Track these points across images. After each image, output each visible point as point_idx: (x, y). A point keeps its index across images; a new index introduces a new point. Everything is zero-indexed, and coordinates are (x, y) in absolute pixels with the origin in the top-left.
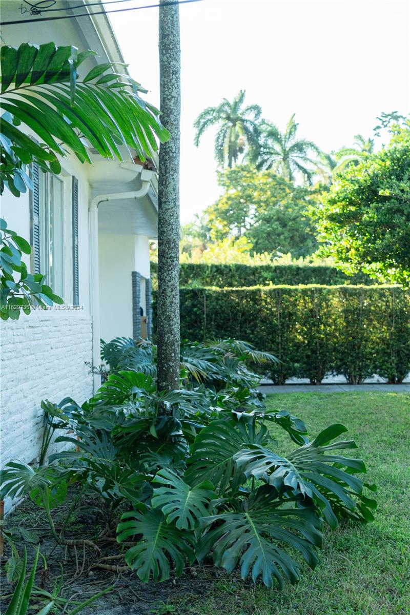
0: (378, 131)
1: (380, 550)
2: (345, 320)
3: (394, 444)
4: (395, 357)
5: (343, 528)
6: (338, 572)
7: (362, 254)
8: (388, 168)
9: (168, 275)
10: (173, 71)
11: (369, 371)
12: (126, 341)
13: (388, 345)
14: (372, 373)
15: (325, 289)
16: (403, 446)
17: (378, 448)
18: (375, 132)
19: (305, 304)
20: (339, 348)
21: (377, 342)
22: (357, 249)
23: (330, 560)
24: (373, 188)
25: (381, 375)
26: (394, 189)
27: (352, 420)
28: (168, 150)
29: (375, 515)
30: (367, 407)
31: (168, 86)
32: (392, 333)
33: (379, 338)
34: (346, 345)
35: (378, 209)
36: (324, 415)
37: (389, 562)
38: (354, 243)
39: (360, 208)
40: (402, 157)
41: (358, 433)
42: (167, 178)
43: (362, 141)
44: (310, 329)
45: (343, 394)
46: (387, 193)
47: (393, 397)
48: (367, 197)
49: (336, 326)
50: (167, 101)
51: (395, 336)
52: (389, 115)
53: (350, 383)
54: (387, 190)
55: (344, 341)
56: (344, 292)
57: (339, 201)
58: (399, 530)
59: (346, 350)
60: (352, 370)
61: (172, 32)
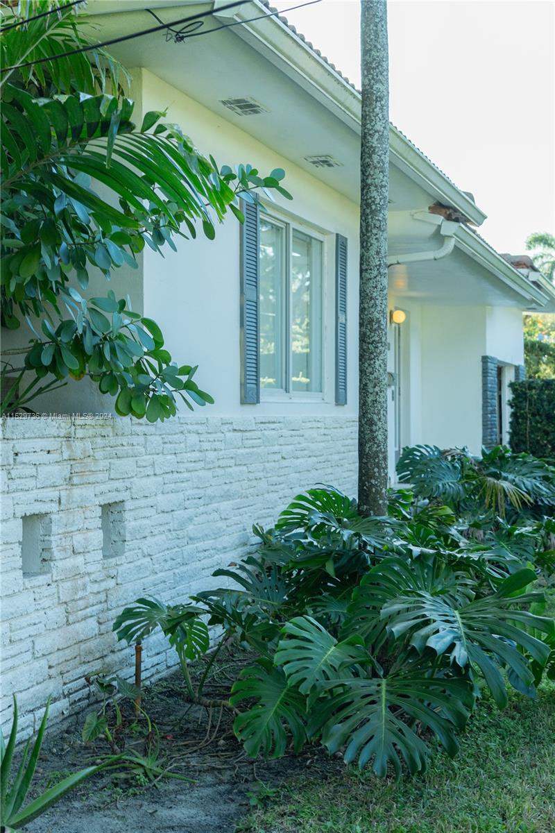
9: (369, 365)
10: (377, 98)
12: (429, 450)
28: (370, 201)
31: (370, 117)
42: (369, 237)
50: (369, 137)
61: (375, 46)
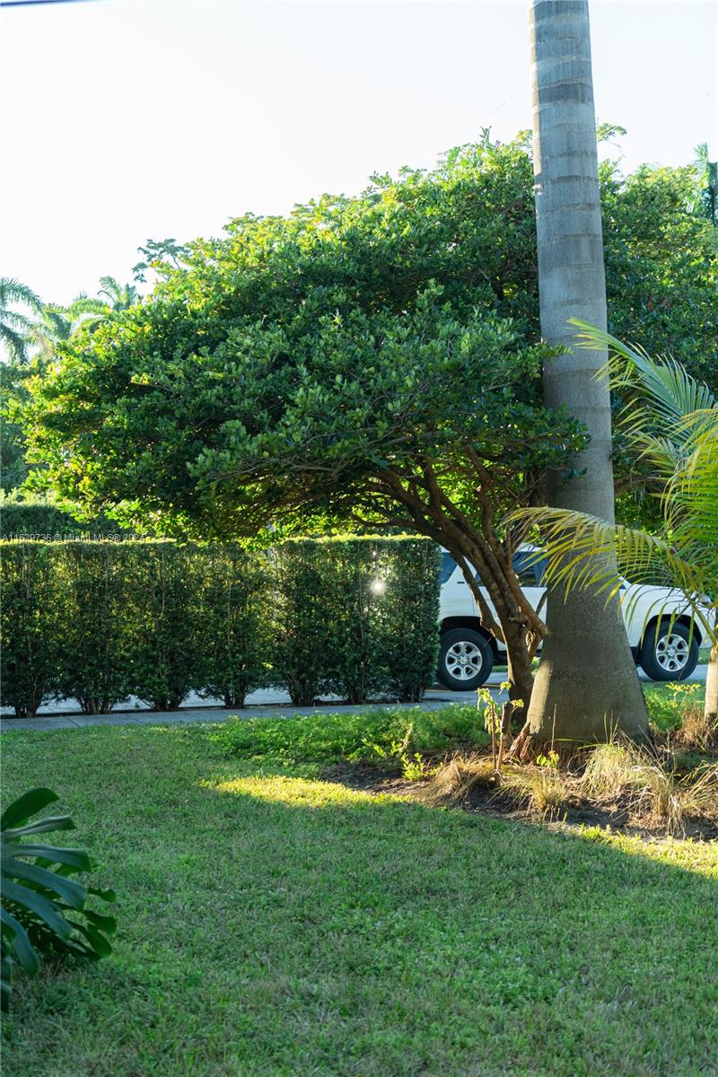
0: (141, 271)
1: (119, 1006)
2: (77, 602)
3: (156, 816)
4: (167, 663)
5: (56, 971)
6: (42, 1051)
7: (102, 486)
8: (148, 338)
11: (121, 689)
13: (154, 643)
14: (126, 693)
15: (42, 546)
16: (173, 819)
17: (128, 825)
18: (136, 274)
19: (6, 574)
20: (67, 651)
21: (134, 639)
22: (94, 478)
23: (29, 1031)
24: (122, 370)
25: (141, 697)
26: (157, 373)
27: (85, 778)
29: (115, 945)
30: (114, 754)
32: (160, 622)
33: (137, 632)
34: (80, 646)
35: (129, 408)
36: (36, 771)
37: (134, 1024)
38: (89, 467)
39: (100, 405)
40: (171, 319)
41: (95, 801)
43: (115, 287)
44: (16, 617)
45: (73, 731)
46: (145, 379)
47: (160, 735)
48: (113, 387)
49: (63, 612)
51: (165, 627)
52: (160, 245)
53: (87, 712)
54: (144, 375)
55: (77, 637)
56: (77, 551)
57: (62, 393)
58: (154, 967)
59: (80, 655)
60: (91, 688)
